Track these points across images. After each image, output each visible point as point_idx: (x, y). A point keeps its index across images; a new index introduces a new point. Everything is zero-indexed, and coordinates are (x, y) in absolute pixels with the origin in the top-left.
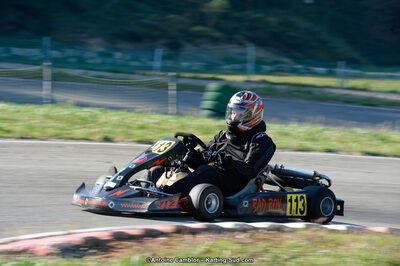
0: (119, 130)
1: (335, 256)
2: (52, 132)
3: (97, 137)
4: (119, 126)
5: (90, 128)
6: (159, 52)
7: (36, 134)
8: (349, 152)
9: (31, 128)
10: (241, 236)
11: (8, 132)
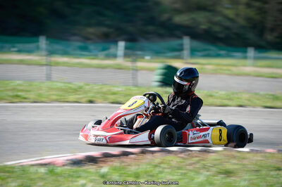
0: (98, 96)
1: (240, 165)
2: (54, 97)
3: (84, 100)
4: (98, 93)
5: (79, 95)
6: (122, 44)
7: (43, 99)
8: (254, 107)
9: (40, 95)
10: (182, 155)
11: (25, 98)
